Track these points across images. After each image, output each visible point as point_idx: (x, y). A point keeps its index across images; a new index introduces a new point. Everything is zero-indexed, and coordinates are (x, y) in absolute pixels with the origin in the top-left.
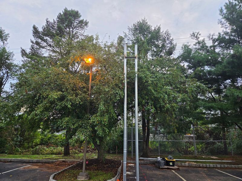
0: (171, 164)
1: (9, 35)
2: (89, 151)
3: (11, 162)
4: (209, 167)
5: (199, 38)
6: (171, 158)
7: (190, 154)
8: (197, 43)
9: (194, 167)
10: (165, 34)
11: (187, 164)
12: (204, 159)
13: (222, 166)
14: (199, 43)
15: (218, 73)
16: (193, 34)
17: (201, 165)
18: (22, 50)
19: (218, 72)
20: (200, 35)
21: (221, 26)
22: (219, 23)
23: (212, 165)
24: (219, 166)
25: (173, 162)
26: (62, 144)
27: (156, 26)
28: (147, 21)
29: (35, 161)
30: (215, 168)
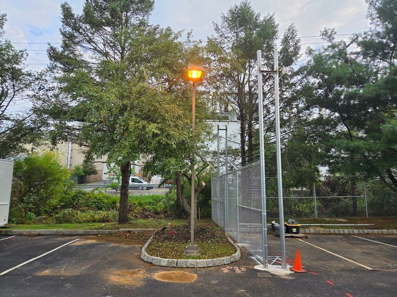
0: (294, 230)
1: (7, 17)
2: (150, 215)
3: (39, 235)
4: (343, 233)
5: (333, 39)
6: (293, 223)
7: (304, 215)
8: (329, 47)
9: (322, 234)
10: (289, 30)
11: (312, 230)
12: (329, 222)
13: (361, 231)
14: (333, 47)
15: (369, 97)
16: (325, 31)
17: (332, 231)
18: (51, 48)
19: (370, 95)
20: (335, 33)
21: (370, 21)
22: (368, 17)
23: (346, 231)
24: (356, 231)
25: (298, 228)
26: (97, 206)
27: (266, 16)
28: (250, 5)
29: (82, 233)
30: (352, 234)
